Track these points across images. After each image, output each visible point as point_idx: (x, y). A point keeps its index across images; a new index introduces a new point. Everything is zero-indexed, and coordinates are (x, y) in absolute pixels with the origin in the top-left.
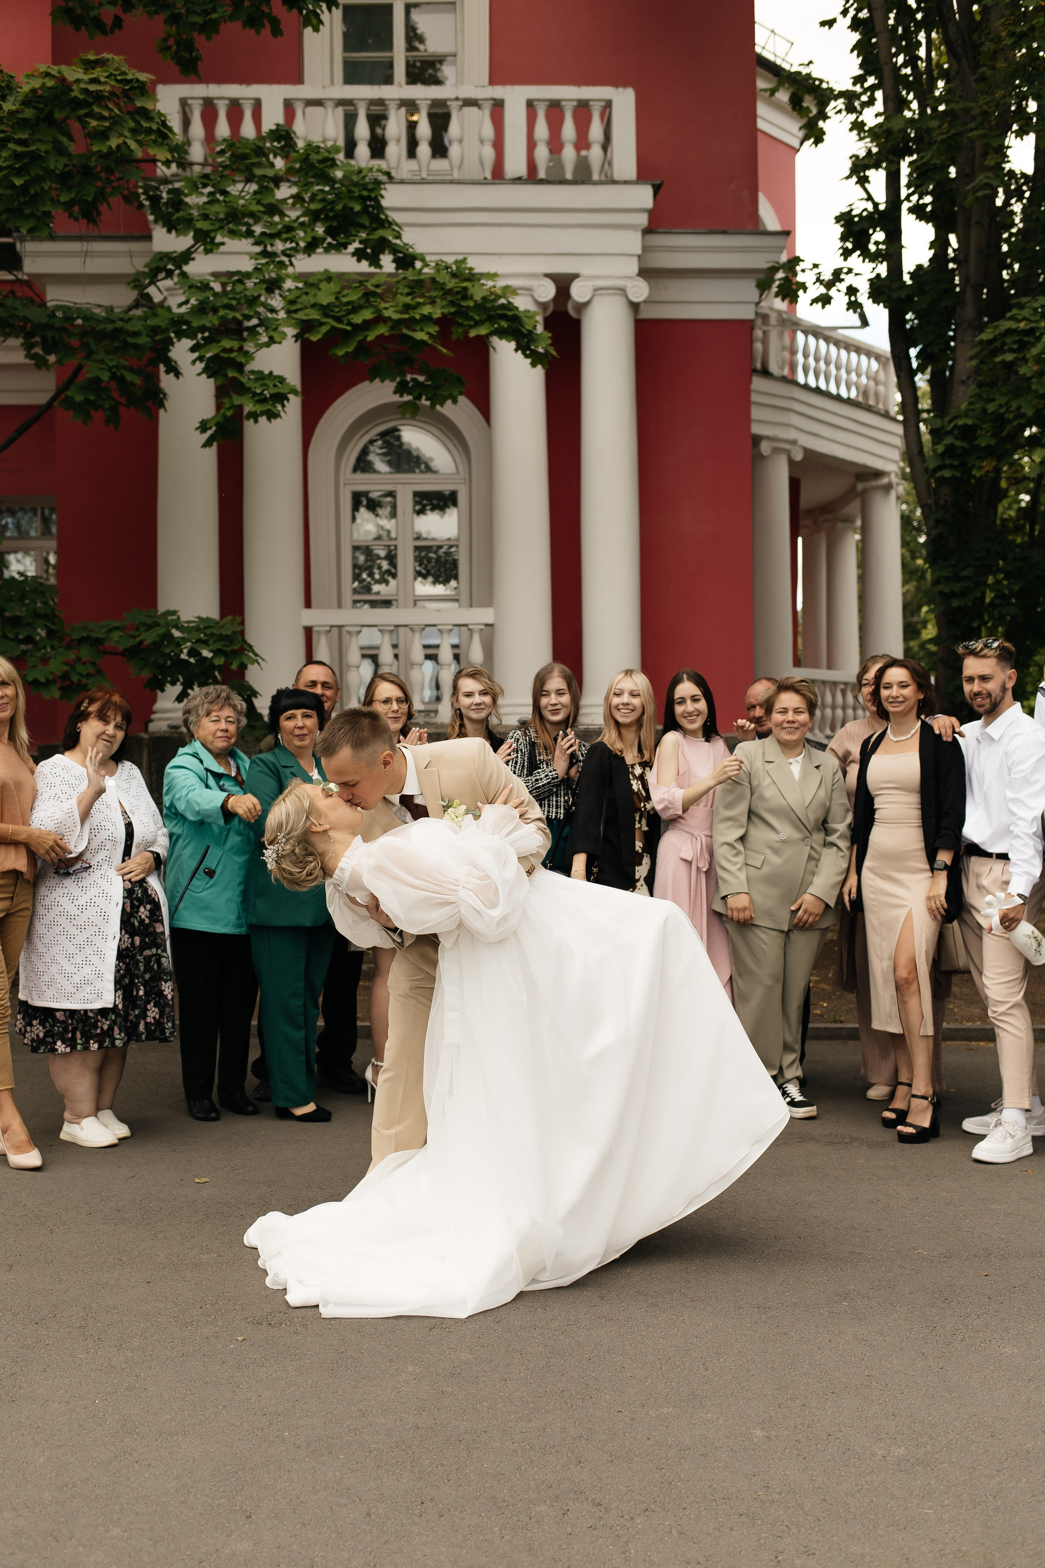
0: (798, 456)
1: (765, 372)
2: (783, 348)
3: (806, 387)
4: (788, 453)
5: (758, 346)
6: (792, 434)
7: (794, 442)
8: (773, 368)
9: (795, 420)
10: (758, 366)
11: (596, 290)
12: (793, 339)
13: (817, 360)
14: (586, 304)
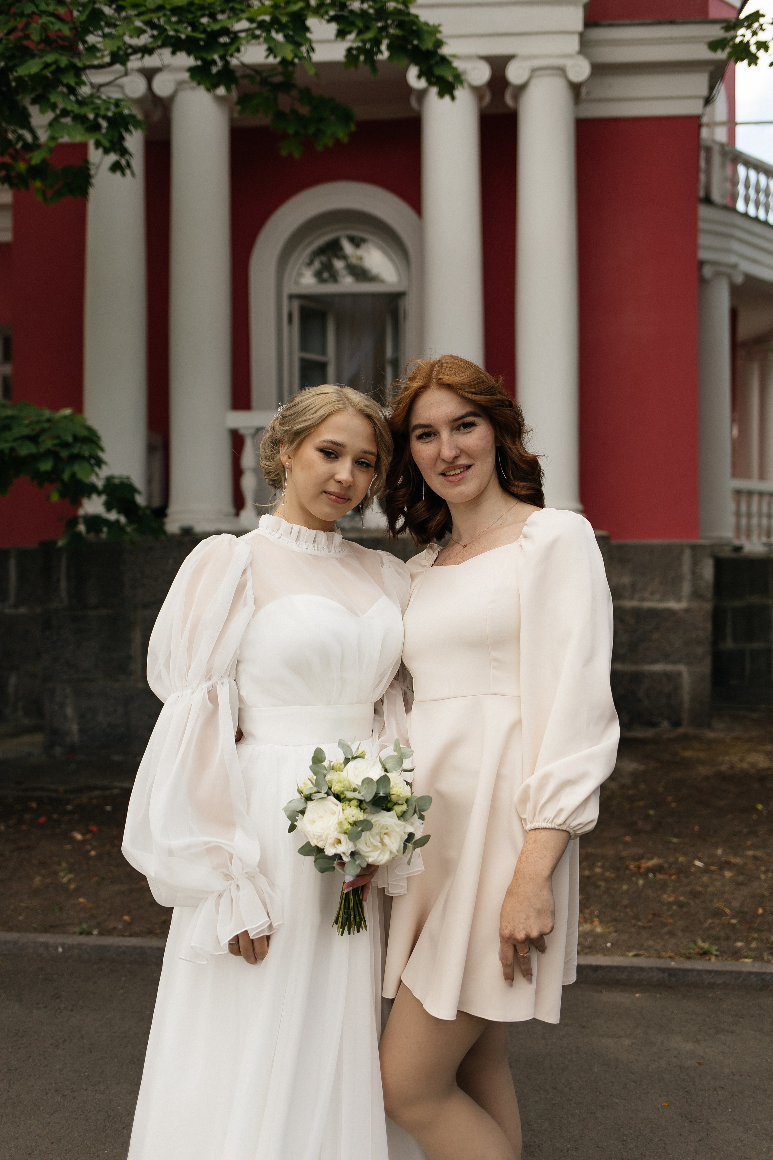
0: (739, 280)
1: (708, 200)
2: (725, 179)
3: (746, 215)
4: (729, 277)
5: (702, 177)
6: (733, 259)
7: (735, 266)
8: (716, 196)
9: (736, 246)
10: (702, 193)
11: (534, 70)
12: (735, 172)
13: (758, 190)
14: (522, 88)
